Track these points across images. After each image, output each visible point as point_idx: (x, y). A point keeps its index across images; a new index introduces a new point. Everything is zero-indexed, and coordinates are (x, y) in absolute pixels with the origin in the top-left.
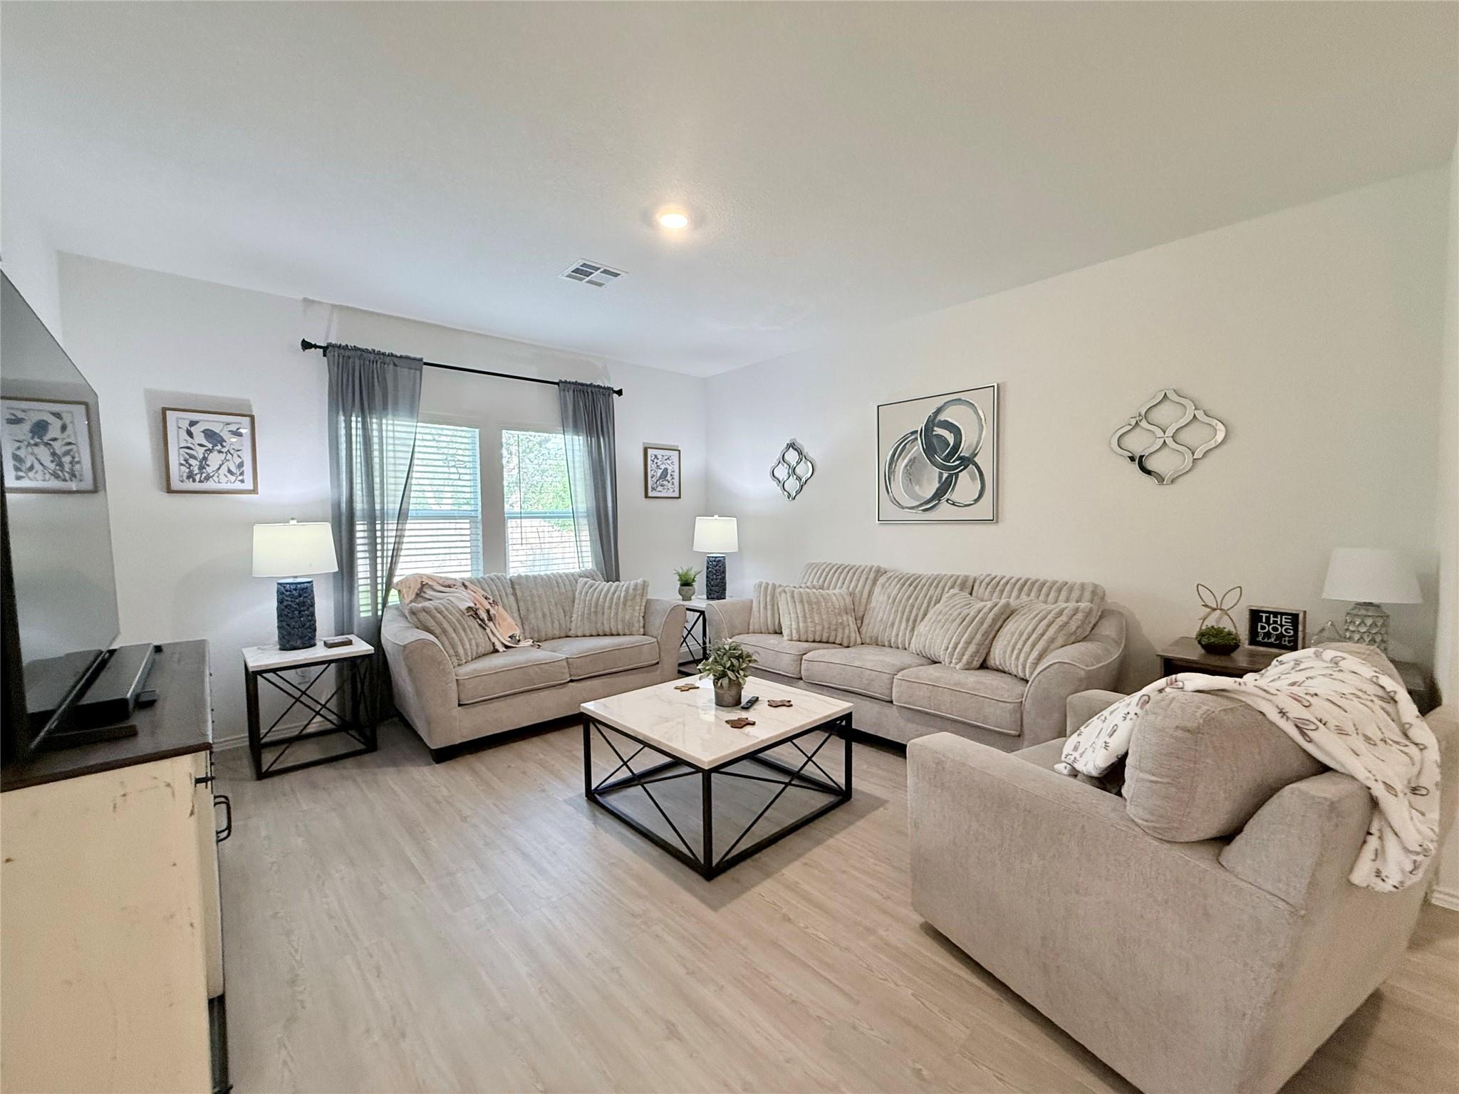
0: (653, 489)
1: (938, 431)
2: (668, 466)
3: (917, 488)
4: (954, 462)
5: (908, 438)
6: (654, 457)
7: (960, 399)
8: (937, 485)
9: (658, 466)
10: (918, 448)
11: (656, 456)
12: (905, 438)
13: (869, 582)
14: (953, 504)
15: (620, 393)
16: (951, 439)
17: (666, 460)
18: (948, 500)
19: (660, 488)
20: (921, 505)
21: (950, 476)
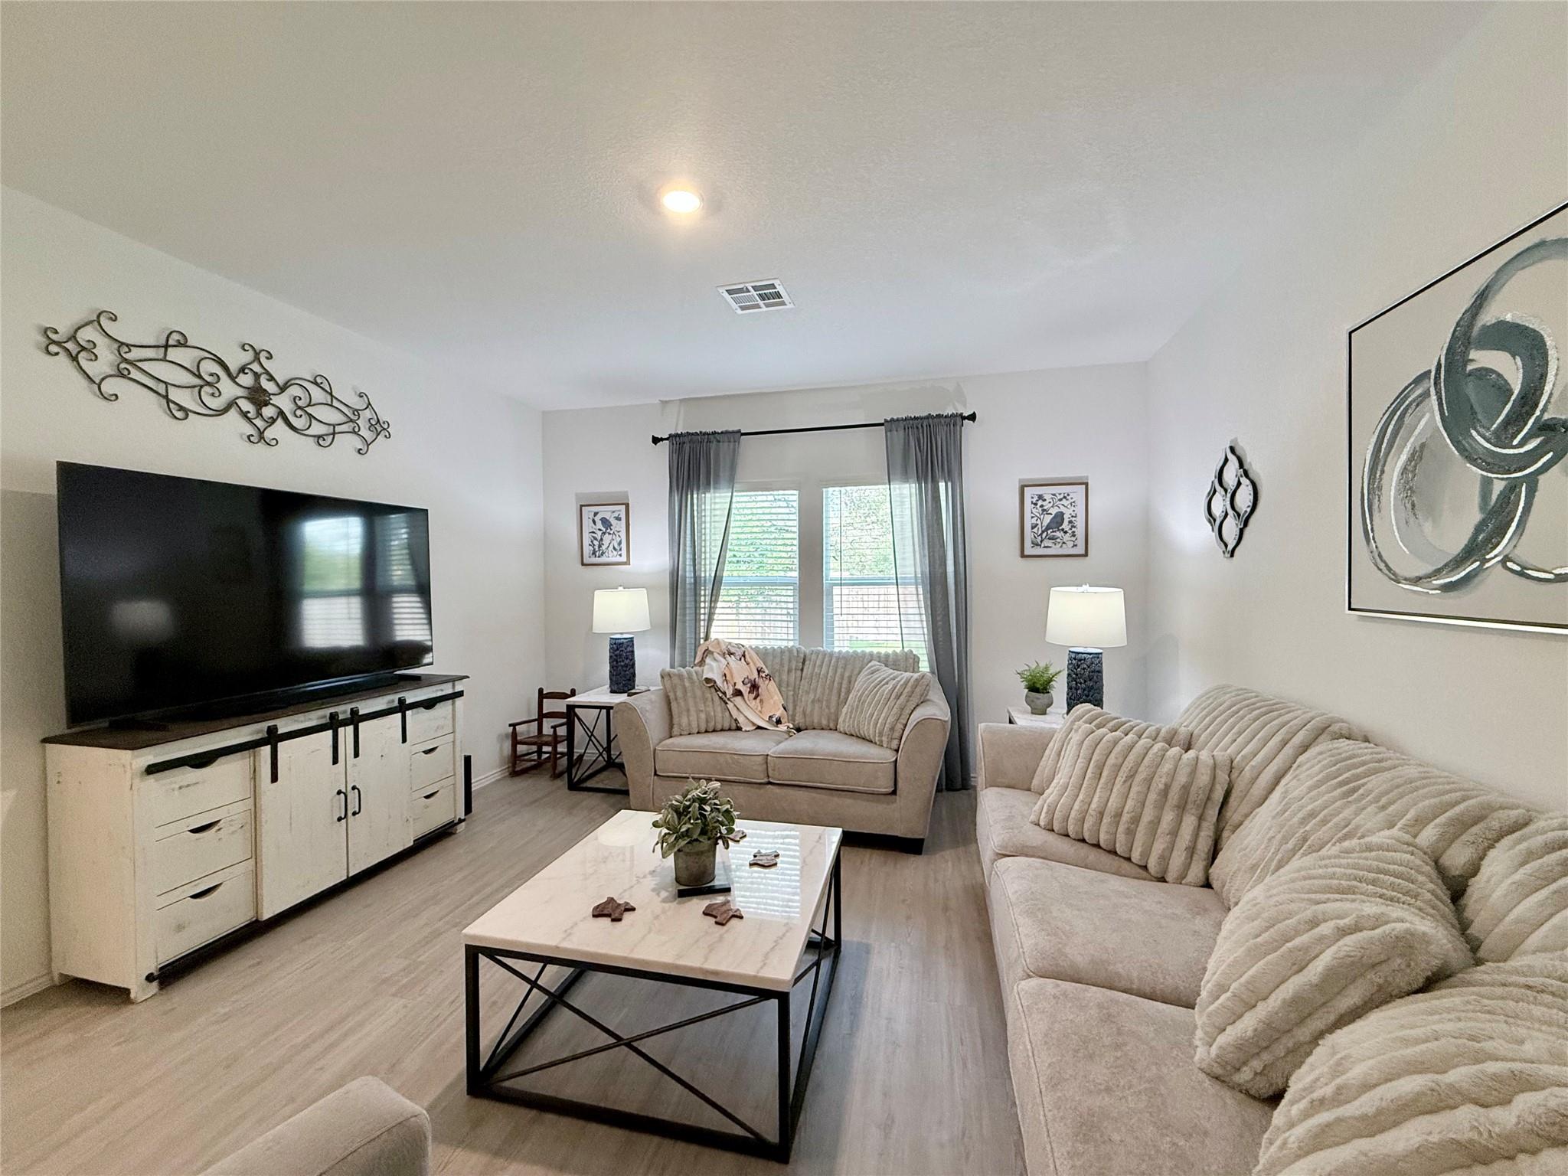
0: (1035, 544)
1: (1482, 358)
2: (1063, 509)
3: (1428, 527)
4: (1521, 444)
5: (1406, 397)
6: (1036, 498)
7: (1542, 244)
8: (1476, 517)
9: (1044, 510)
10: (1429, 418)
11: (1040, 497)
12: (1402, 396)
14: (1521, 574)
15: (972, 417)
16: (1510, 369)
17: (1060, 500)
18: (1506, 559)
19: (1047, 543)
20: (1437, 573)
21: (1512, 488)
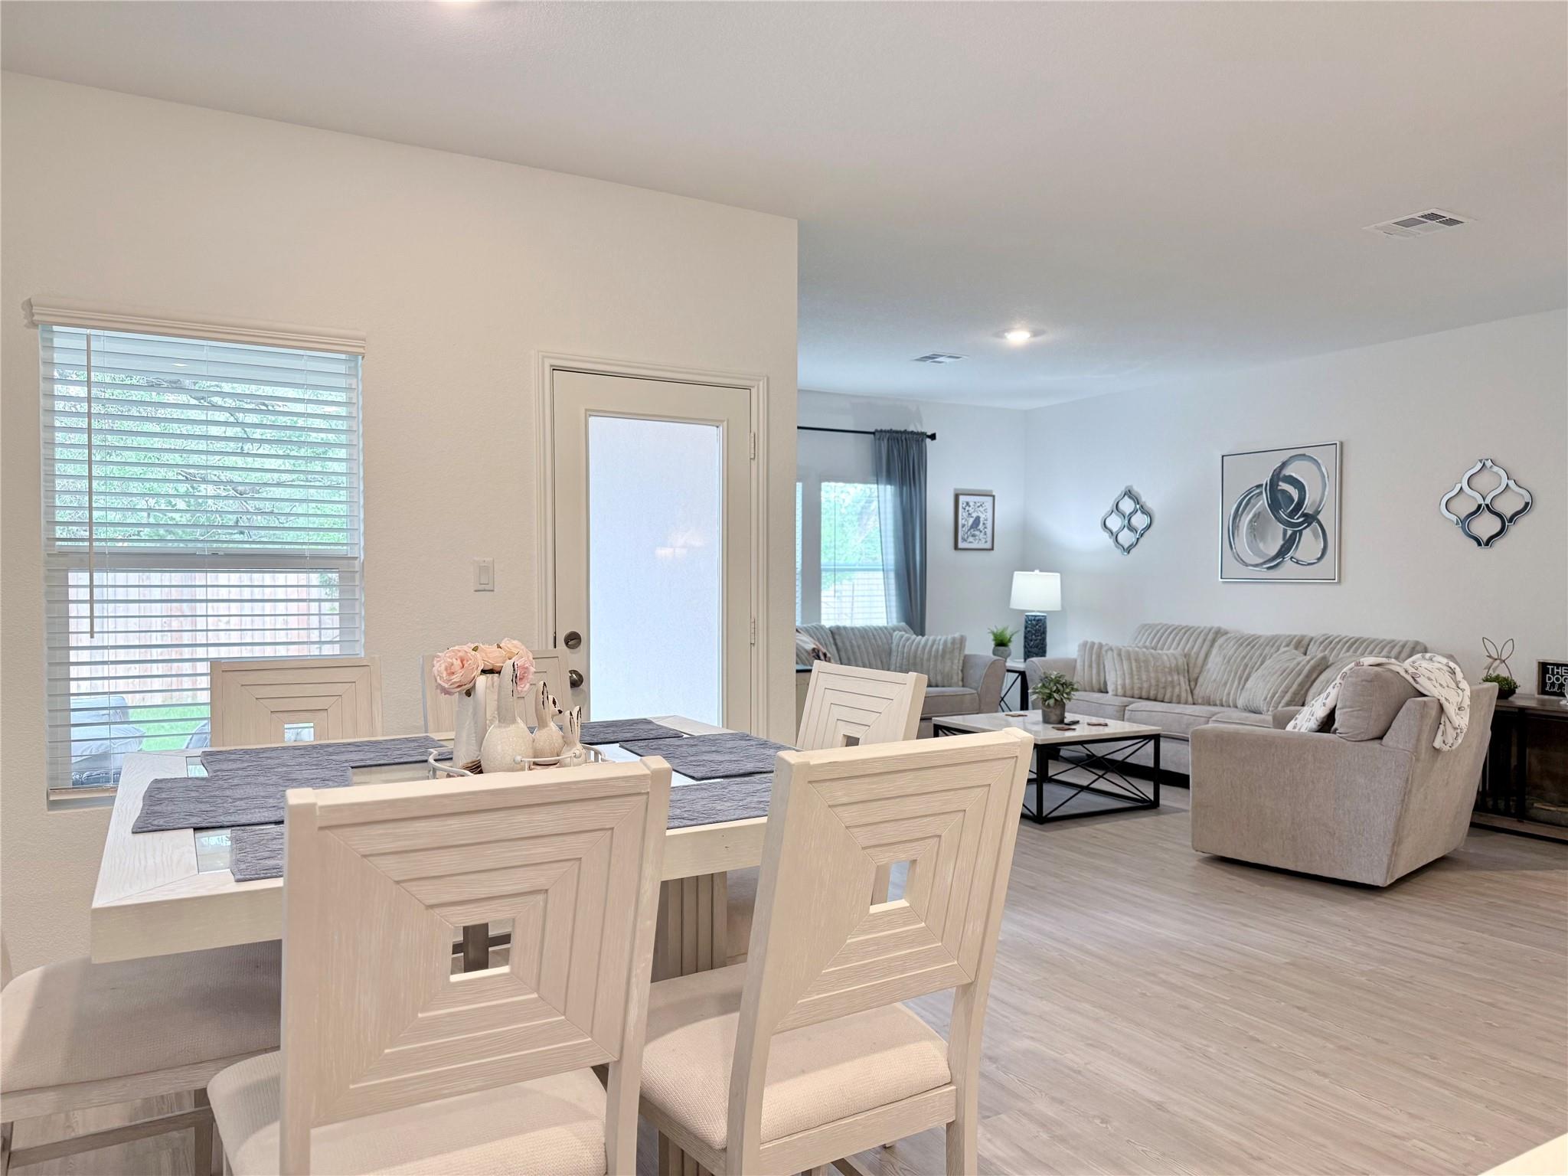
0: (964, 540)
1: (1283, 486)
2: (980, 514)
3: (1261, 545)
4: (1297, 519)
5: (1252, 492)
6: (965, 504)
7: (1304, 455)
8: (1281, 542)
9: (969, 514)
10: (1263, 502)
11: (968, 504)
12: (1250, 491)
13: (1207, 643)
14: (1297, 563)
15: (933, 437)
16: (1295, 494)
17: (979, 507)
18: (1292, 558)
19: (971, 539)
20: (1264, 563)
21: (1294, 533)
